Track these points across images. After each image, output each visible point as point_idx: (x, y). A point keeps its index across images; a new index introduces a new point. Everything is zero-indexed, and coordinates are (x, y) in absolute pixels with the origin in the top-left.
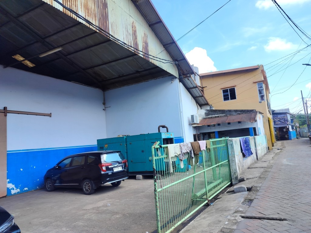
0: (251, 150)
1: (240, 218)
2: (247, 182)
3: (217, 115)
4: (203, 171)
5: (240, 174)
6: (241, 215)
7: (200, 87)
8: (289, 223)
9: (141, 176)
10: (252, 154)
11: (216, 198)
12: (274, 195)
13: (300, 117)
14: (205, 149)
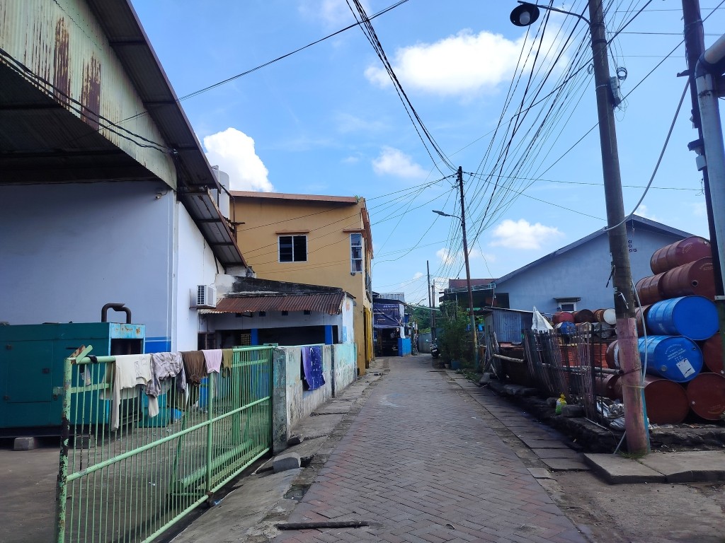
0: (323, 374)
1: (275, 530)
2: (304, 445)
3: (260, 292)
4: (207, 422)
5: (294, 429)
6: (277, 523)
7: (229, 221)
8: (371, 530)
9: (30, 440)
10: (324, 382)
11: (228, 488)
12: (353, 472)
13: (421, 311)
14: (218, 371)
